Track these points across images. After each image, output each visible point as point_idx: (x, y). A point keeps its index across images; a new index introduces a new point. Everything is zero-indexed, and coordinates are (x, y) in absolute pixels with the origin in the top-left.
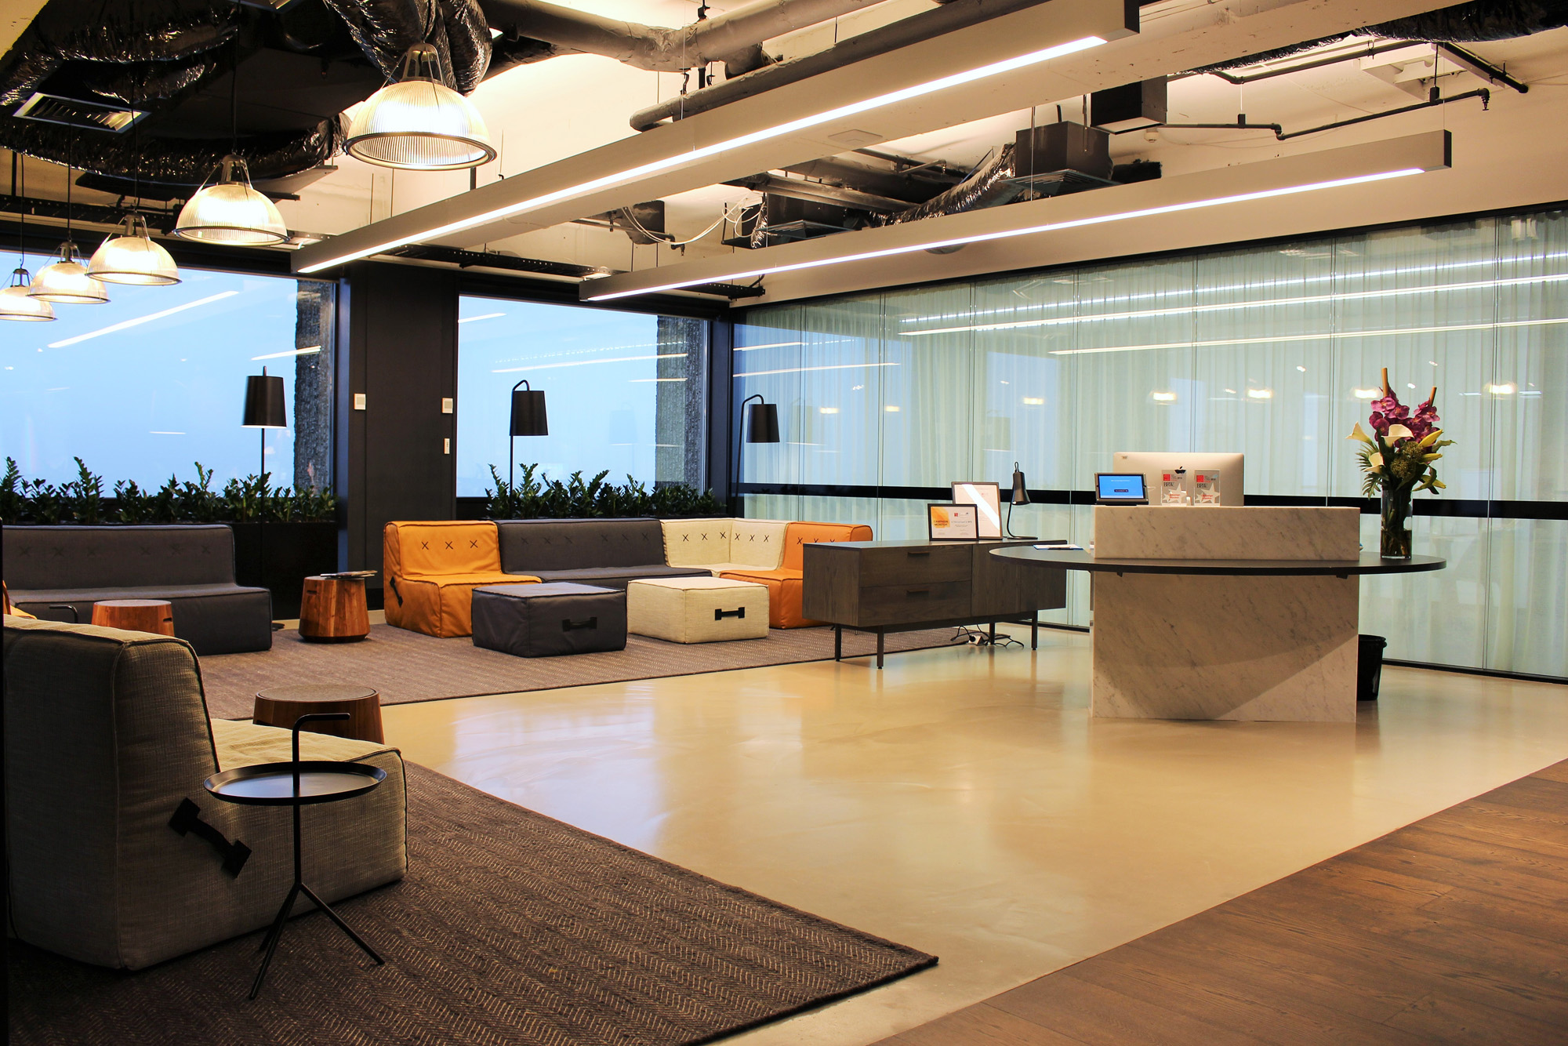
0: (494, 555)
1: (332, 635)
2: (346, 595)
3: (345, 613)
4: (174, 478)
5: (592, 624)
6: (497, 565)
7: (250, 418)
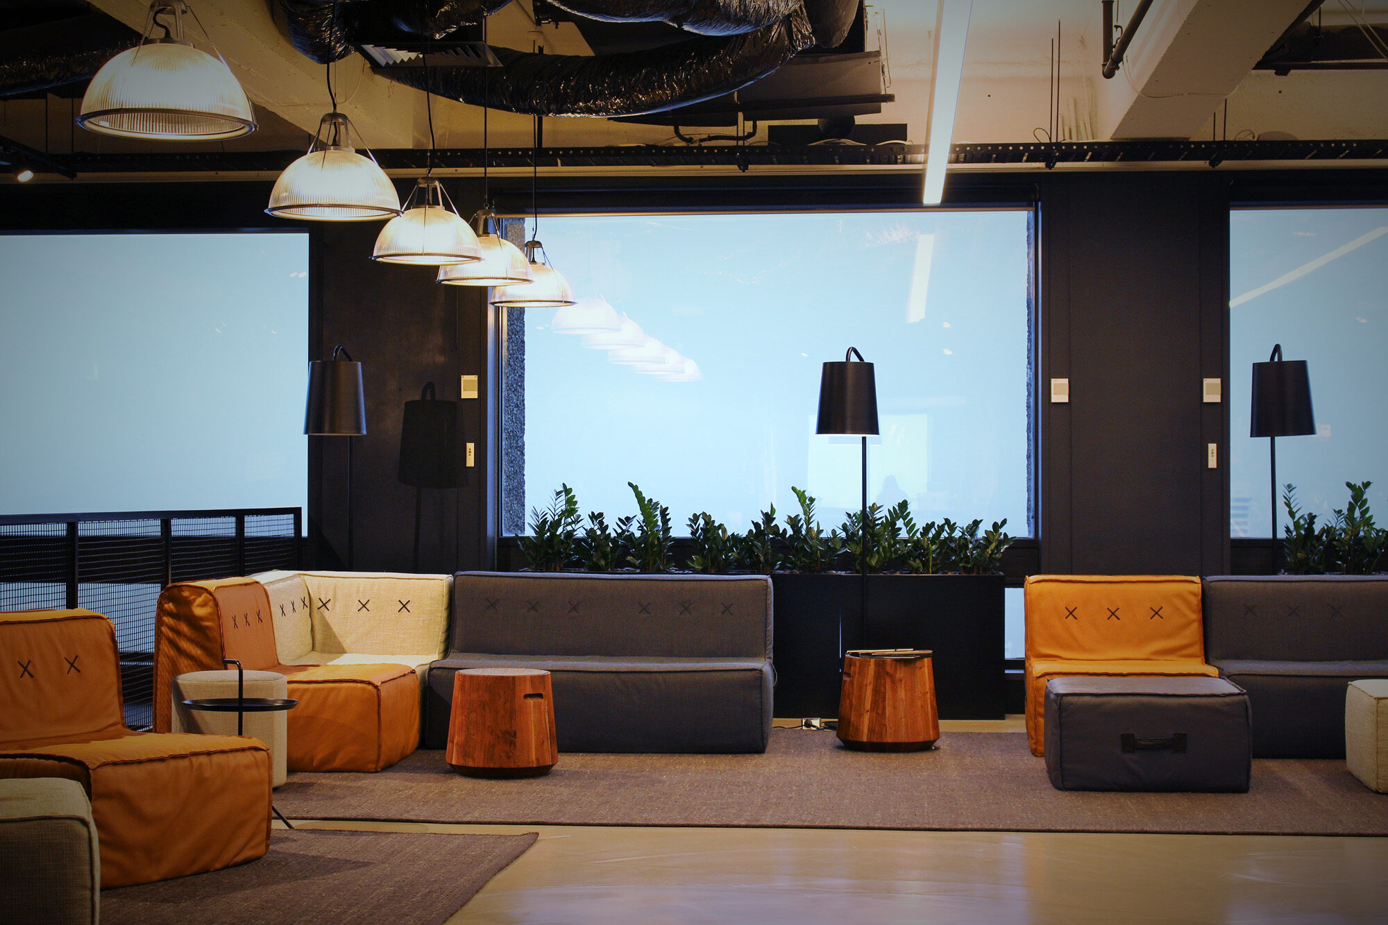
0: (1194, 631)
1: (865, 739)
2: (888, 681)
3: (884, 708)
4: (773, 510)
5: (1178, 744)
6: (1197, 649)
7: (829, 422)
